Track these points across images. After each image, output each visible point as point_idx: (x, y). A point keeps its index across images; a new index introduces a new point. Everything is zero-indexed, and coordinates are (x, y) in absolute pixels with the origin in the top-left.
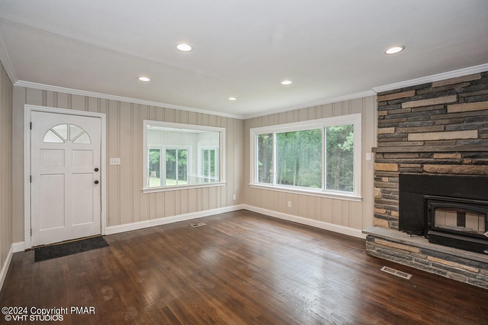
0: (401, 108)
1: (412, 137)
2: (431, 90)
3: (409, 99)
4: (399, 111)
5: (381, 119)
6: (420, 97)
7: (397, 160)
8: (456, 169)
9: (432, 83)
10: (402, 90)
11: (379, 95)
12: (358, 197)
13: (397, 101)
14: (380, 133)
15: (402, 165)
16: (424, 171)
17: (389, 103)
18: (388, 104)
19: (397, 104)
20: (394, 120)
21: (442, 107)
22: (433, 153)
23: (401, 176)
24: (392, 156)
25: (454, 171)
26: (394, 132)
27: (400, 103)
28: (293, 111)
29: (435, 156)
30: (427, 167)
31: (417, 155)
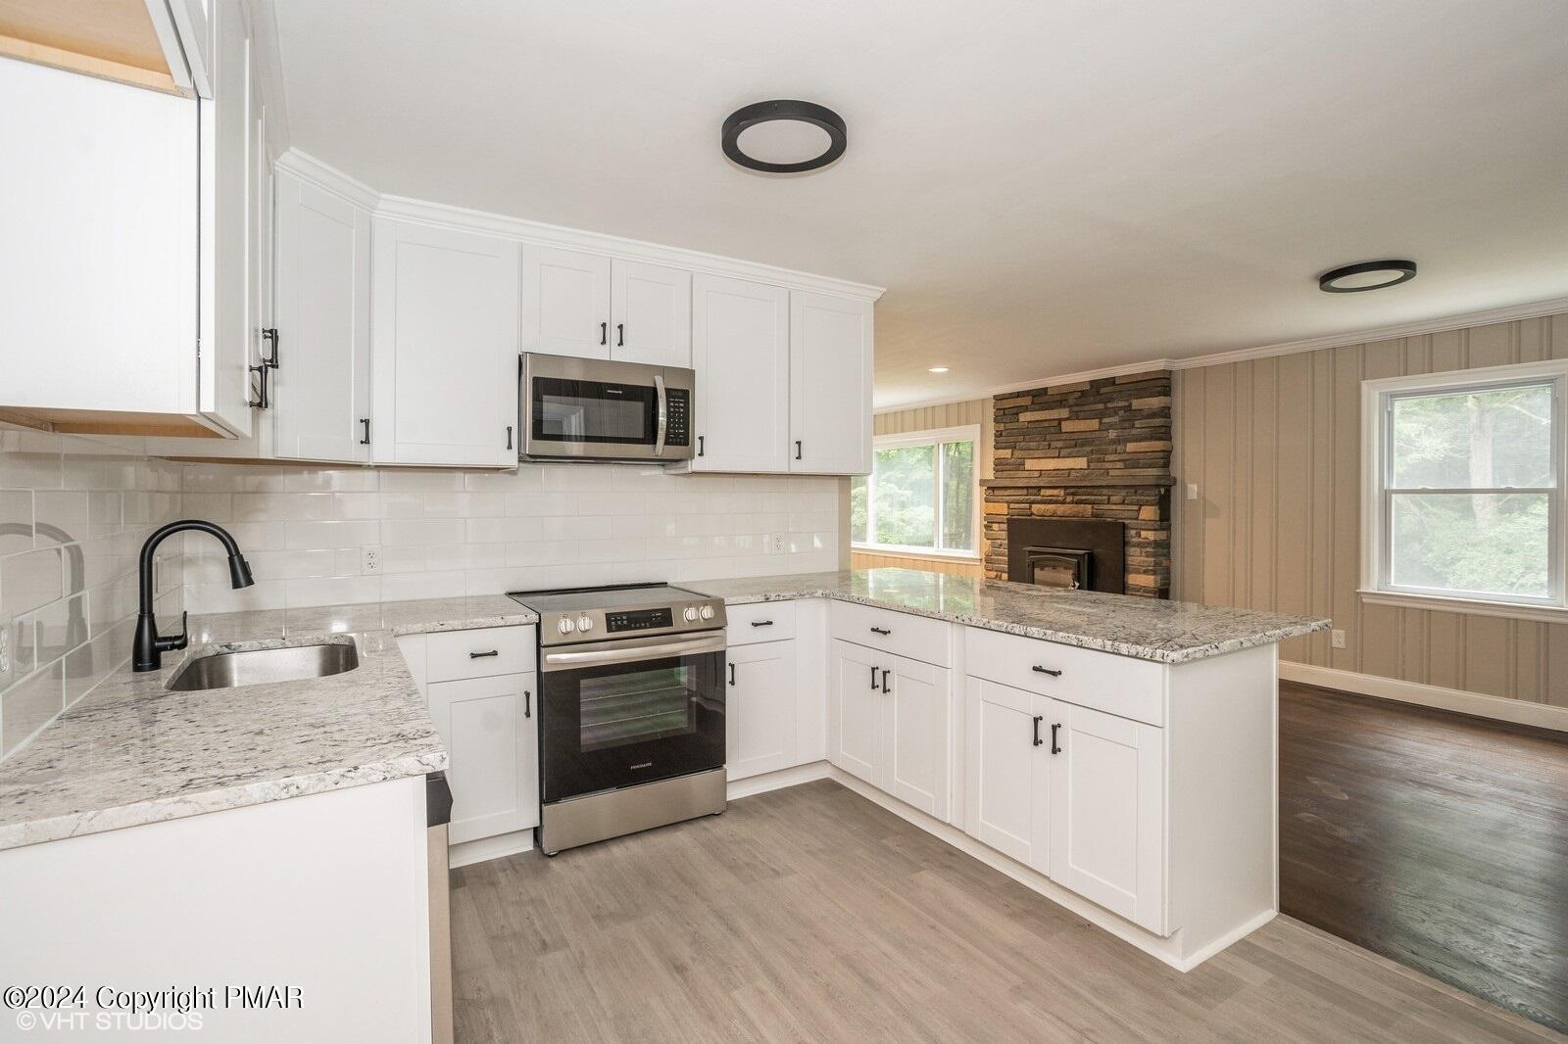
0: (1018, 421)
1: (1029, 464)
2: (1046, 398)
3: (1026, 409)
4: (1015, 425)
5: (998, 435)
6: (1037, 407)
7: (1007, 498)
8: (1061, 509)
9: (1047, 388)
10: (1019, 395)
11: (998, 398)
12: (975, 557)
13: (1015, 411)
14: (998, 457)
15: (1012, 506)
16: (1032, 514)
17: (1006, 412)
18: (1004, 414)
19: (1014, 414)
20: (1012, 439)
21: (1056, 423)
22: (1039, 488)
23: (1010, 522)
24: (1002, 492)
25: (1059, 513)
26: (1010, 456)
27: (1017, 414)
28: (895, 413)
29: (1043, 492)
30: (1035, 508)
31: (1025, 492)
